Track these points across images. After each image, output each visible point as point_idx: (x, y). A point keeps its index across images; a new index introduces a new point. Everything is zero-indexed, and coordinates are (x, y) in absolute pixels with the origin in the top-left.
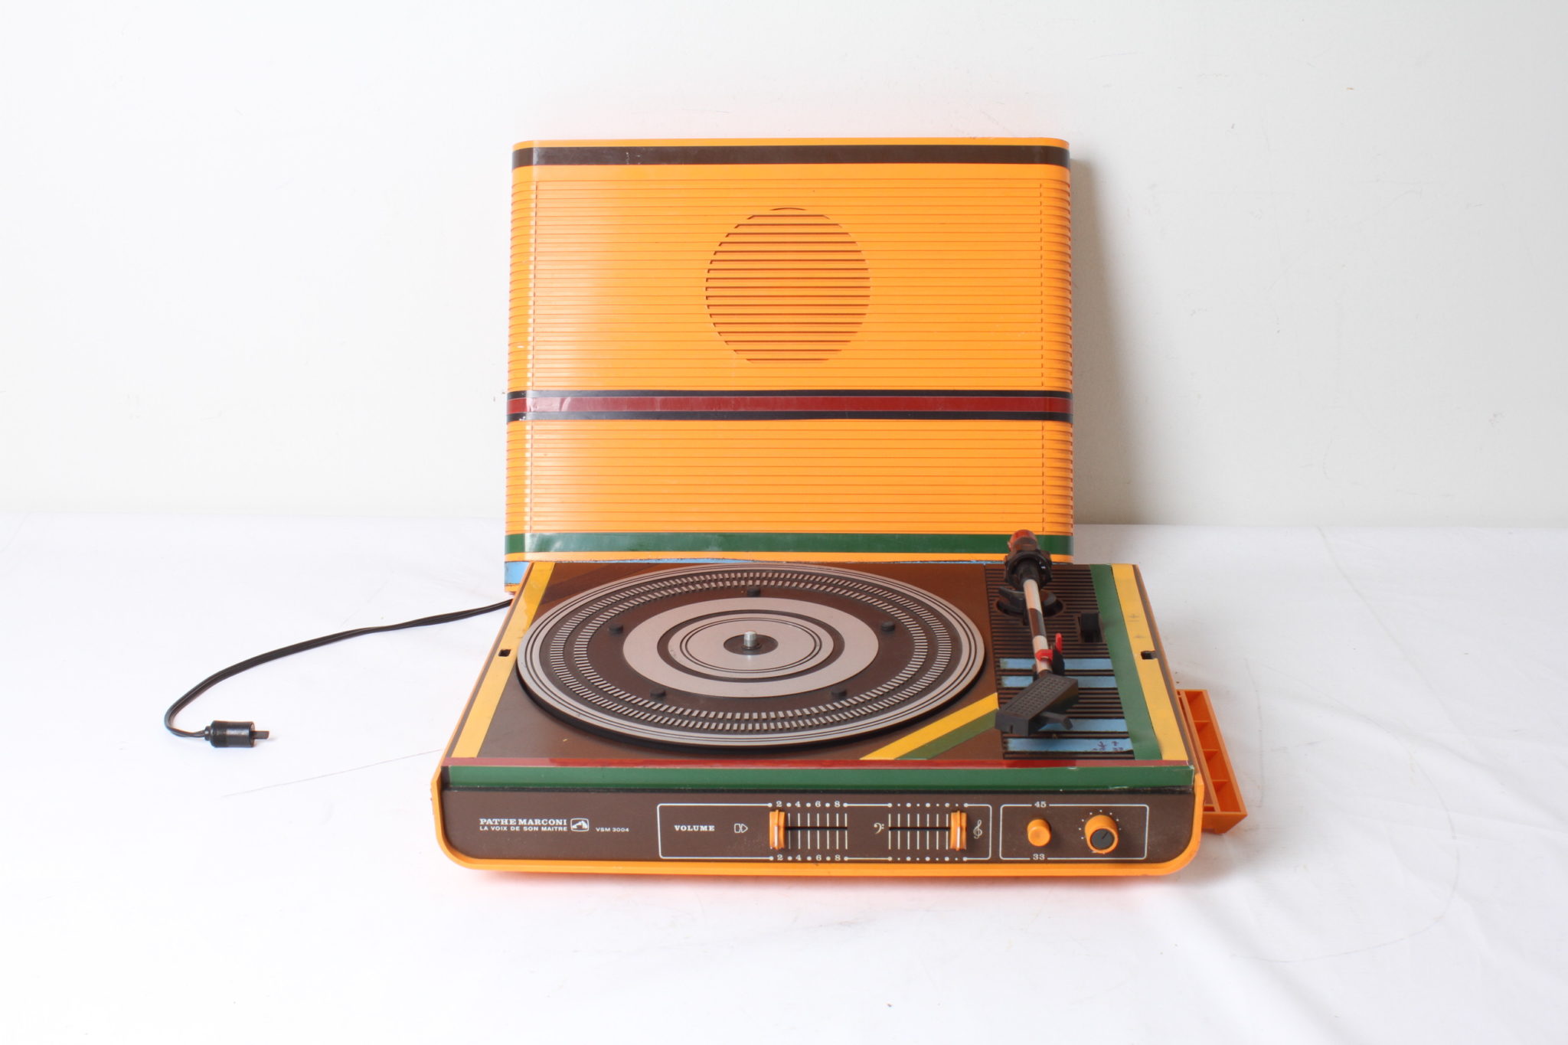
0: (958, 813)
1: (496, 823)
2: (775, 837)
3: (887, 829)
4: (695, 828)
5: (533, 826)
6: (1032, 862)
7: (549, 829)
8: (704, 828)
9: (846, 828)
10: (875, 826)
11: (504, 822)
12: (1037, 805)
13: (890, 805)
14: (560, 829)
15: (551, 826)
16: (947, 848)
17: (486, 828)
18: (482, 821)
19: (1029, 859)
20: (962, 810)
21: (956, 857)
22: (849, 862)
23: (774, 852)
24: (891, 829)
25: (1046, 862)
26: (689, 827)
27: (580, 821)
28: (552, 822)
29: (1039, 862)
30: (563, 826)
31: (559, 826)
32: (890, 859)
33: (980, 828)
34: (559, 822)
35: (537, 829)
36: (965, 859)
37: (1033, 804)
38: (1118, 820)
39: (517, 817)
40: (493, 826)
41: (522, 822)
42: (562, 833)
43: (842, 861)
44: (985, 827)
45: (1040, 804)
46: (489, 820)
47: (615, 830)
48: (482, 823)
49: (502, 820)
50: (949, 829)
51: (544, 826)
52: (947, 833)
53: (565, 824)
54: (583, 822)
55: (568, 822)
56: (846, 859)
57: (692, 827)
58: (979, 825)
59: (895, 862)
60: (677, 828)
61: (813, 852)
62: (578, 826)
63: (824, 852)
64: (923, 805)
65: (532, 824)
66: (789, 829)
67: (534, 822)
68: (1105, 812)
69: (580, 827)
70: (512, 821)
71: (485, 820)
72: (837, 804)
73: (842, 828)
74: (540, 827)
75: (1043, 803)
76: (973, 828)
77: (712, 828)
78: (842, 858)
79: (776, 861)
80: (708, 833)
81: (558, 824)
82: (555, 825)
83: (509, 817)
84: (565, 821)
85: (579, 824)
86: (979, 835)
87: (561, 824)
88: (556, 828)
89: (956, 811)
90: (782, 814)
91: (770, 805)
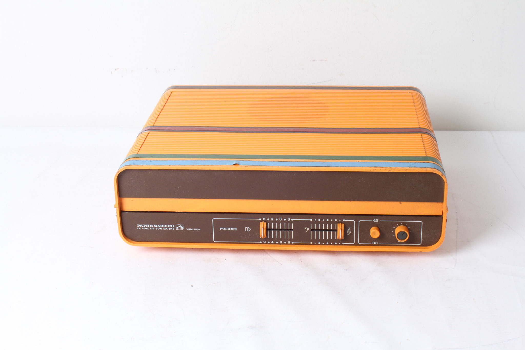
0: (341, 223)
1: (144, 226)
2: (262, 233)
3: (310, 230)
4: (229, 229)
5: (160, 228)
6: (372, 245)
7: (167, 229)
8: (232, 229)
9: (292, 230)
10: (305, 229)
11: (148, 226)
12: (375, 220)
13: (311, 220)
14: (171, 229)
15: (167, 228)
16: (336, 239)
17: (140, 229)
18: (138, 225)
19: (371, 244)
20: (342, 222)
21: (340, 242)
22: (294, 244)
23: (262, 240)
24: (312, 230)
25: (378, 245)
26: (226, 228)
27: (180, 225)
28: (168, 226)
29: (375, 245)
30: (172, 228)
31: (171, 228)
32: (311, 243)
33: (350, 230)
34: (171, 226)
35: (161, 229)
36: (343, 243)
37: (373, 220)
38: (409, 228)
39: (153, 224)
40: (143, 227)
41: (155, 226)
42: (172, 230)
43: (291, 244)
44: (352, 230)
45: (376, 220)
46: (141, 225)
47: (194, 229)
48: (138, 226)
49: (147, 225)
50: (337, 230)
51: (164, 228)
52: (336, 232)
53: (173, 227)
54: (181, 226)
55: (175, 226)
56: (293, 243)
57: (227, 229)
58: (349, 229)
59: (313, 244)
60: (221, 229)
61: (279, 240)
62: (178, 228)
63: (283, 240)
64: (325, 220)
65: (159, 227)
66: (268, 230)
67: (160, 226)
68: (404, 224)
69: (180, 228)
70: (151, 226)
71: (140, 225)
72: (289, 219)
73: (291, 230)
74: (163, 228)
75: (377, 220)
76: (347, 230)
77: (235, 229)
78: (291, 242)
79: (263, 243)
80: (234, 231)
81: (170, 227)
82: (169, 227)
83: (150, 224)
84: (173, 225)
85: (179, 227)
86: (349, 233)
87: (172, 227)
88: (169, 228)
89: (339, 223)
90: (265, 223)
91: (260, 219)
